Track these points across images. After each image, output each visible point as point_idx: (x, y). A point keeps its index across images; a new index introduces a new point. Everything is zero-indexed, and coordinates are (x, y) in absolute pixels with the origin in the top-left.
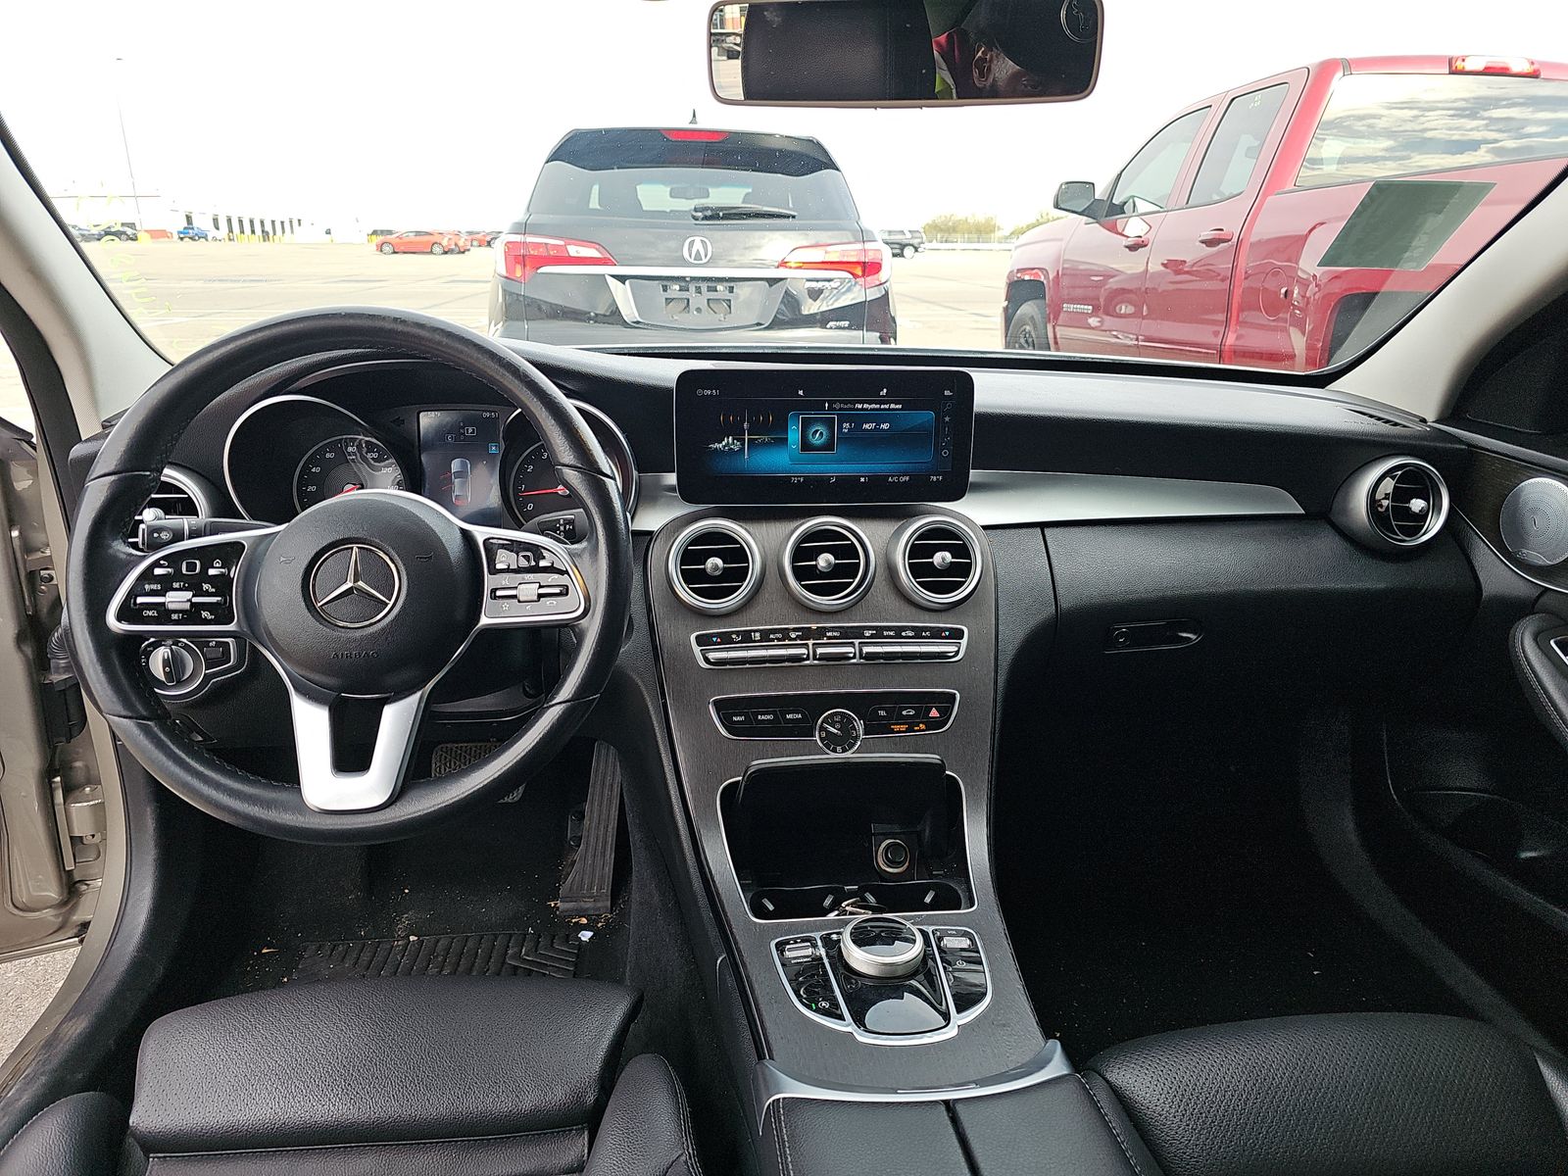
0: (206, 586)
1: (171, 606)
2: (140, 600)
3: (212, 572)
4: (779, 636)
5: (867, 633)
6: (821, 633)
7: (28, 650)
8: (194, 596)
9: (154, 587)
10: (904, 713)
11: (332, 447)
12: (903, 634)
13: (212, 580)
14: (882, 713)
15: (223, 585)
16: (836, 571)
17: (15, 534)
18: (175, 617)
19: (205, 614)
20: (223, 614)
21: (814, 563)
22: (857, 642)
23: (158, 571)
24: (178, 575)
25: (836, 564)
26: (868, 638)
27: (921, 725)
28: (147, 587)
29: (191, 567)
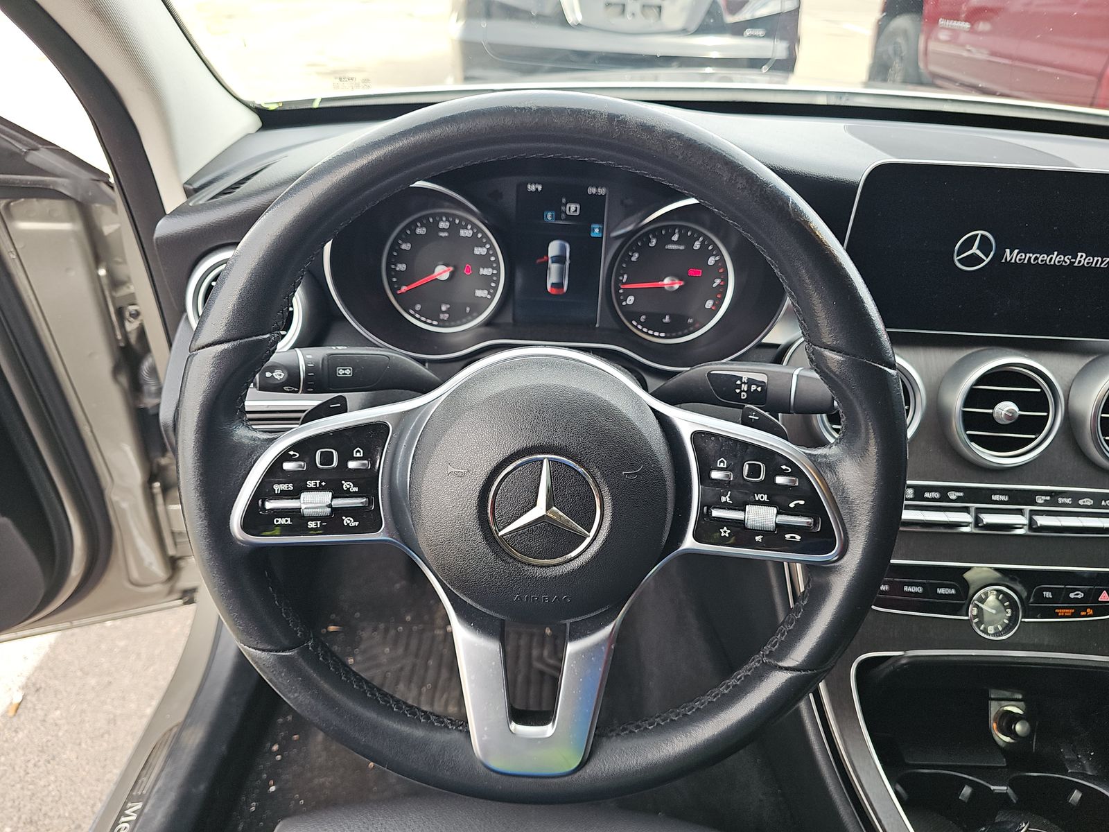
0: (346, 485)
1: (306, 512)
2: (269, 505)
3: (352, 465)
4: (936, 495)
5: (1040, 499)
6: (984, 496)
7: (124, 379)
8: (333, 497)
9: (284, 487)
10: (1072, 595)
11: (423, 221)
12: (1081, 502)
13: (354, 475)
14: (1047, 594)
15: (367, 482)
16: (1020, 424)
17: (102, 272)
18: (312, 525)
19: (347, 521)
20: (368, 519)
21: (990, 411)
22: (1027, 508)
23: (288, 466)
24: (312, 472)
25: (1020, 416)
26: (1041, 505)
27: (1088, 610)
28: (276, 487)
29: (327, 459)
